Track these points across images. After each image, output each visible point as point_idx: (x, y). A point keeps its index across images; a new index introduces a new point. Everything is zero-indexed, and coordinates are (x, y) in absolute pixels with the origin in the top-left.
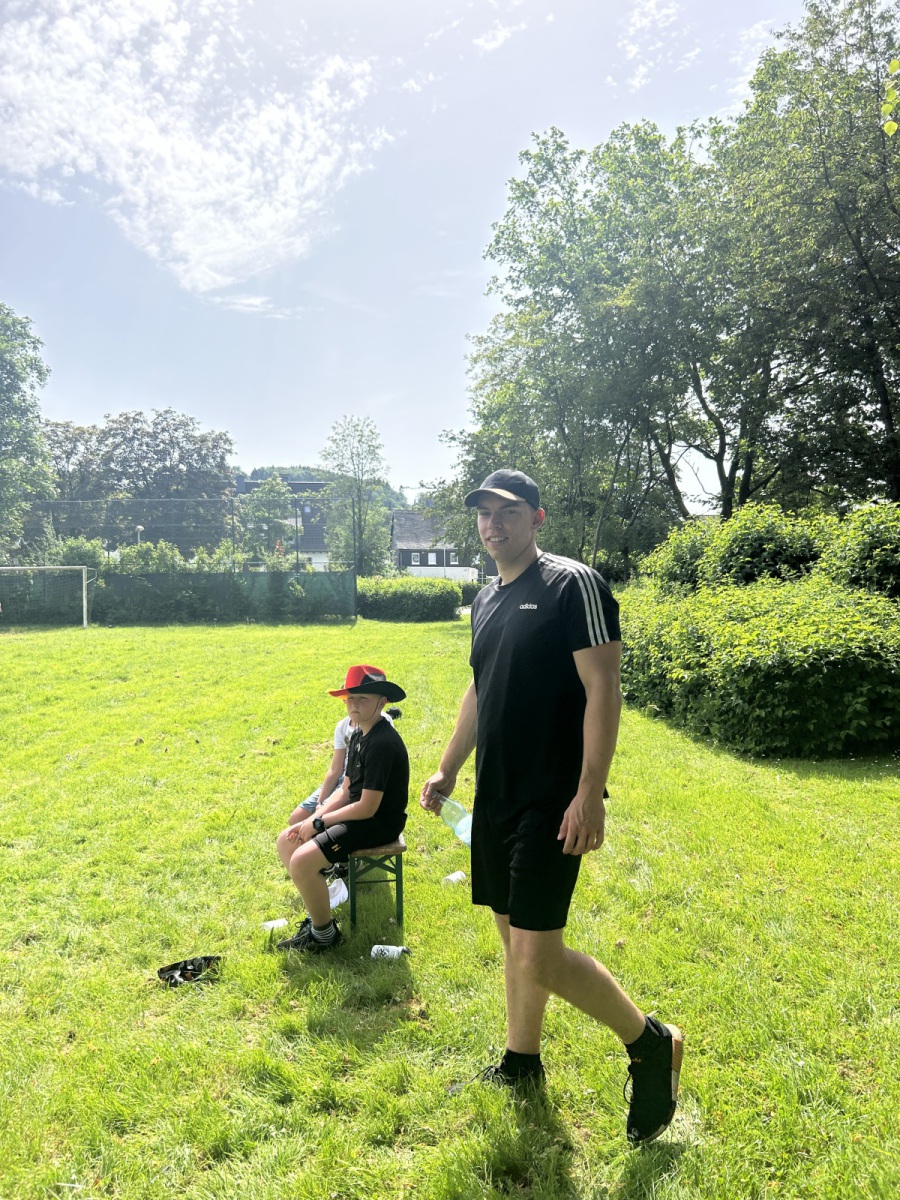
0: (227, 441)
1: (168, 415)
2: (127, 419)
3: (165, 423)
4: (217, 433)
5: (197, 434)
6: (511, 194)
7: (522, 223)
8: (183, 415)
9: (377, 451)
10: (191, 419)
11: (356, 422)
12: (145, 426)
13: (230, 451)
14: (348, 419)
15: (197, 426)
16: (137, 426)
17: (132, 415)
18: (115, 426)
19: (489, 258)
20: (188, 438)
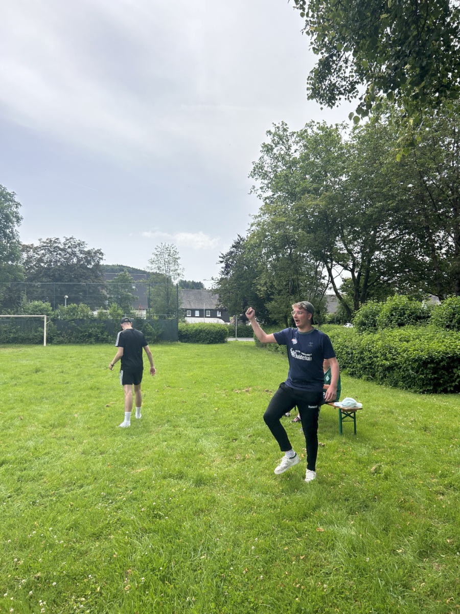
0: (102, 254)
1: (71, 240)
2: (51, 241)
3: (70, 244)
4: (96, 249)
5: (86, 250)
6: (261, 149)
7: (267, 162)
8: (79, 240)
9: (178, 260)
10: (83, 242)
11: (167, 246)
12: (59, 245)
13: (102, 259)
14: (163, 245)
15: (86, 246)
16: (56, 245)
17: (53, 240)
18: (44, 245)
19: (251, 177)
20: (81, 252)
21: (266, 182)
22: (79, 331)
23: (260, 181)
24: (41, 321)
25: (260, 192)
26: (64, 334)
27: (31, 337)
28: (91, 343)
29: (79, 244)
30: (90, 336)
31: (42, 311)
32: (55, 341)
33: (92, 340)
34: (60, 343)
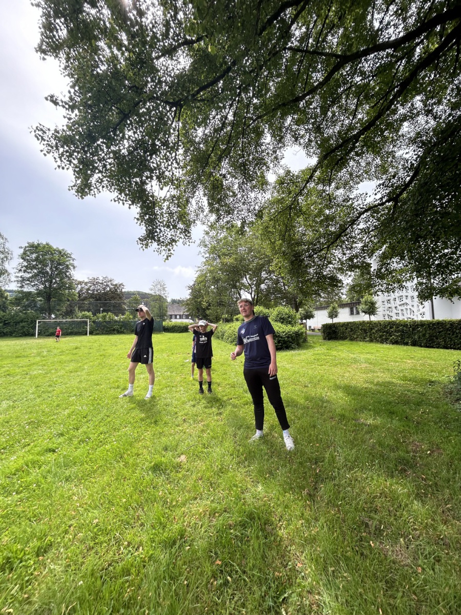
0: (123, 285)
1: (106, 278)
3: (105, 280)
4: (120, 283)
5: (114, 283)
8: (111, 278)
10: (113, 279)
11: (160, 281)
12: (99, 281)
13: (123, 288)
14: (157, 281)
15: (114, 281)
16: (97, 281)
17: (95, 278)
18: (90, 281)
21: (207, 249)
22: (108, 328)
23: (203, 248)
24: (86, 322)
25: (203, 254)
26: (99, 329)
27: (80, 331)
28: (115, 334)
29: (111, 281)
30: (114, 330)
31: (87, 317)
32: (94, 333)
33: (115, 332)
34: (97, 334)
